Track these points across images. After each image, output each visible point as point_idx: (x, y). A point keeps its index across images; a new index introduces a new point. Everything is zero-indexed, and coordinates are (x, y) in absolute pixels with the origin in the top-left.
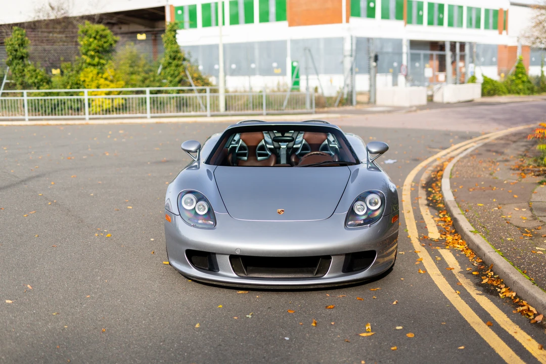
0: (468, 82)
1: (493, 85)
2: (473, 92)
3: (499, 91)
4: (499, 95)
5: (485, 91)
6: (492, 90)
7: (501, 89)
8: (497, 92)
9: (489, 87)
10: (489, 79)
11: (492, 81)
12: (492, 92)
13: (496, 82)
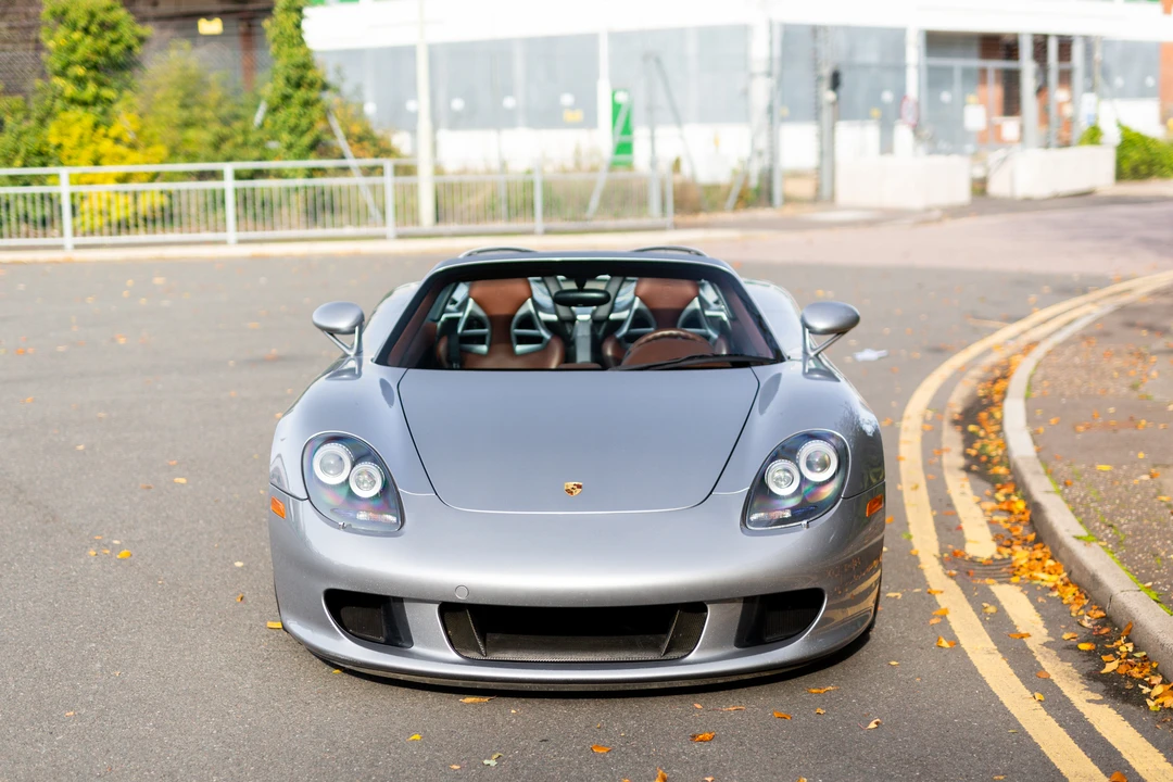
0: (1081, 142)
1: (1147, 149)
2: (1094, 168)
3: (1162, 166)
4: (1162, 176)
5: (1126, 166)
6: (1143, 162)
7: (1166, 161)
8: (1156, 168)
9: (1135, 155)
10: (1138, 135)
11: (1143, 139)
12: (1143, 168)
13: (1154, 141)
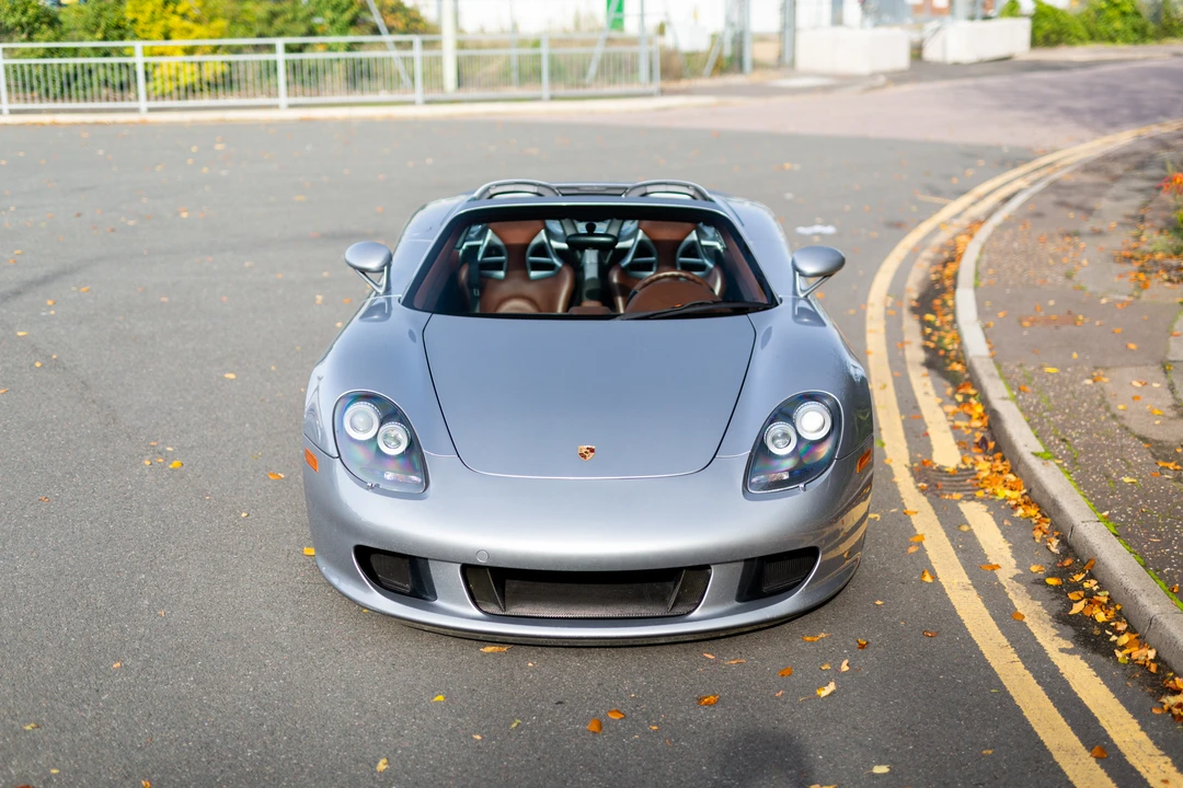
0: (1002, 14)
1: (1057, 21)
2: (1011, 37)
3: (1070, 35)
4: (1070, 44)
5: (1039, 34)
6: (1053, 32)
7: (1073, 31)
8: (1064, 37)
9: (1047, 26)
10: (1050, 7)
11: (1054, 11)
12: (1053, 37)
13: (1063, 12)
